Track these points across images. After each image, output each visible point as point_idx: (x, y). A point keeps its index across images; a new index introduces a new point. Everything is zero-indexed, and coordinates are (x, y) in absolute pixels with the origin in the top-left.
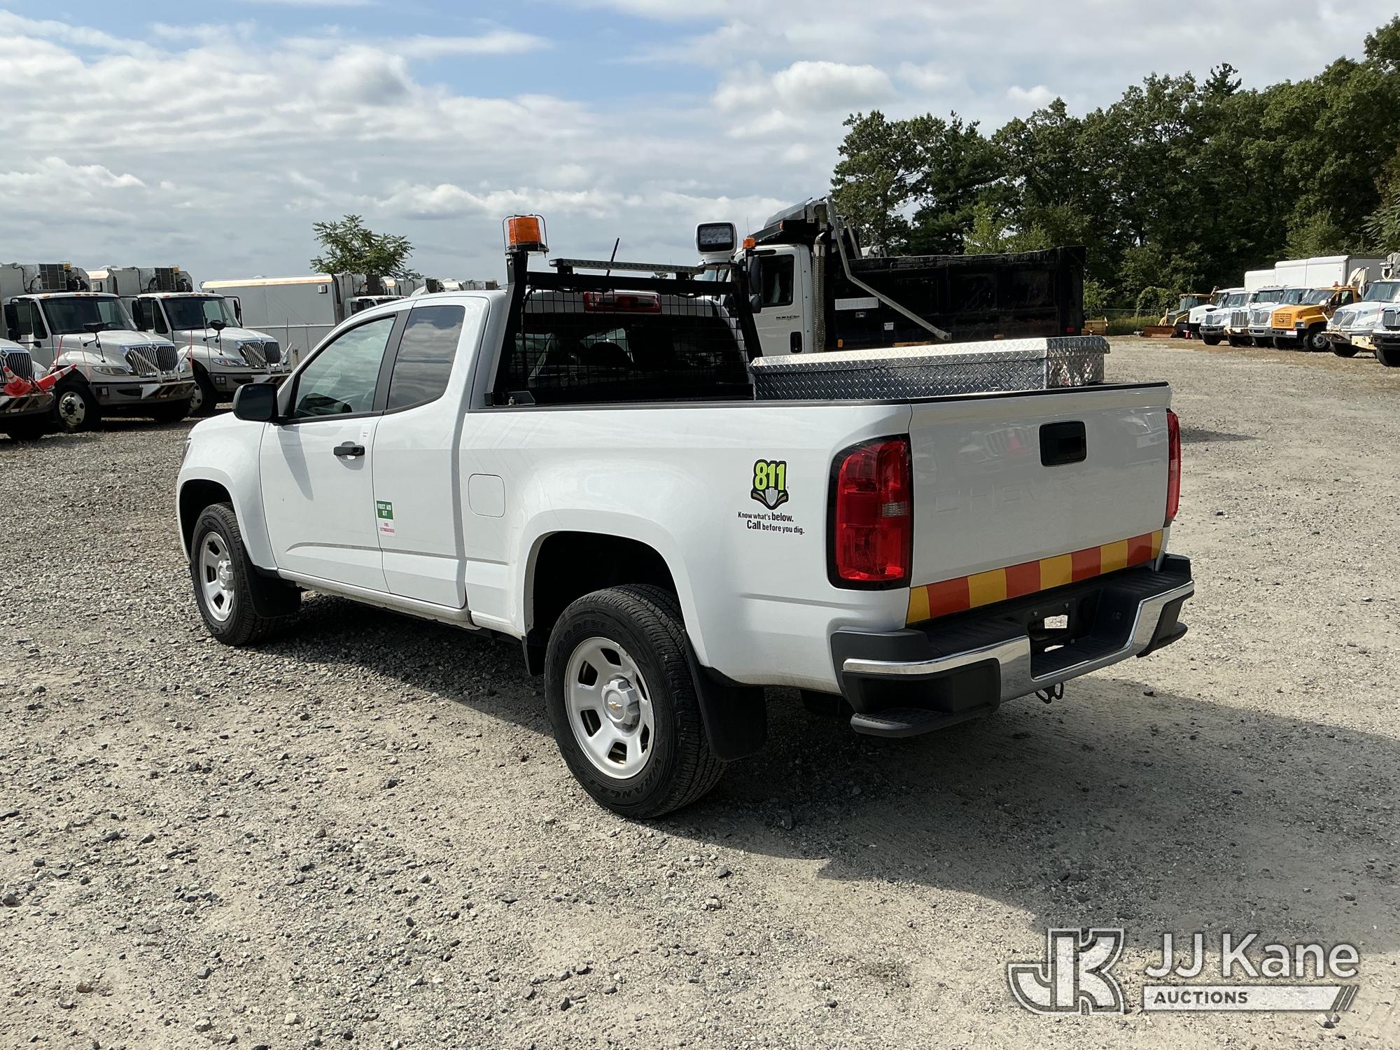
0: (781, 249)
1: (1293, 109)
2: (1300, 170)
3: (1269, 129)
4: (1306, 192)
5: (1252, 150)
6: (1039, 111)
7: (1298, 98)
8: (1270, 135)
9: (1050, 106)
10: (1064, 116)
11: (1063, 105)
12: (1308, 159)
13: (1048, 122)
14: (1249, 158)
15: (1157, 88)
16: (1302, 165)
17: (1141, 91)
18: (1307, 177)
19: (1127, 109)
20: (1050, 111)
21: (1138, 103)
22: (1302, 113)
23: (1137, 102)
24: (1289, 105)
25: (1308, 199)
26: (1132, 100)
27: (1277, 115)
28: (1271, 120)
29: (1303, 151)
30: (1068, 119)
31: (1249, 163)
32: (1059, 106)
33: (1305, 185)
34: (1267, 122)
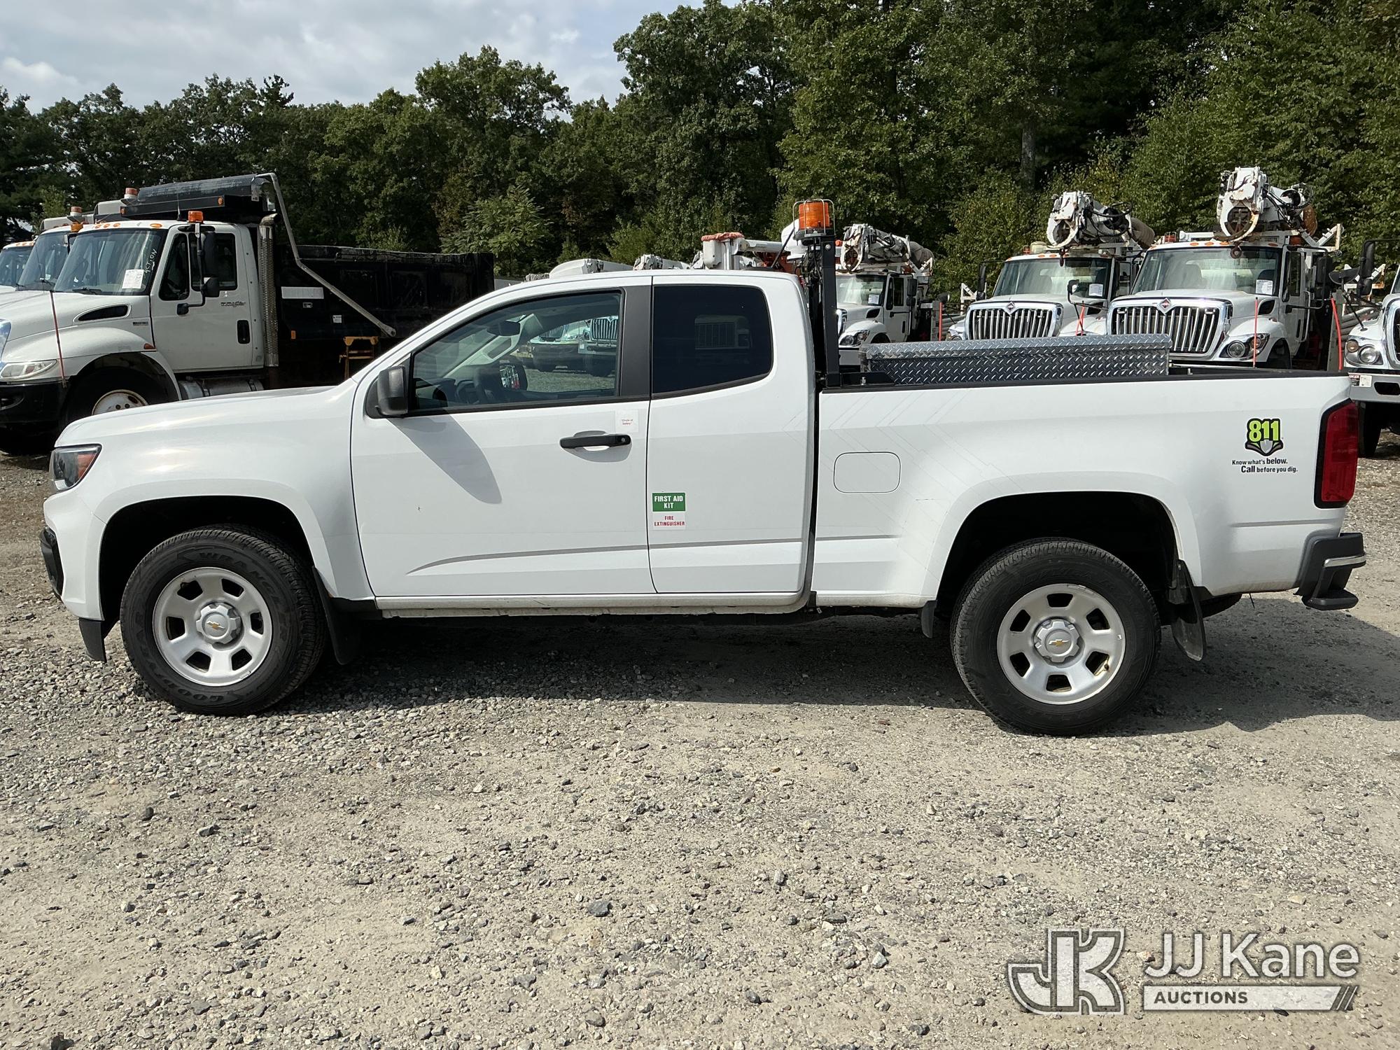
0: (220, 226)
1: (354, 130)
2: (364, 188)
3: (333, 146)
4: (372, 209)
5: (319, 163)
6: (92, 95)
7: (357, 120)
8: (334, 151)
9: (104, 92)
10: (121, 103)
11: (119, 92)
12: (371, 178)
13: (102, 108)
14: (315, 170)
15: (219, 90)
16: (366, 184)
17: (202, 90)
18: (371, 195)
19: (190, 107)
20: (104, 97)
21: (201, 101)
22: (362, 134)
23: (199, 101)
24: (350, 125)
25: (373, 216)
26: (193, 98)
27: (339, 134)
28: (335, 137)
29: (366, 171)
30: (126, 108)
31: (317, 176)
32: (114, 93)
33: (370, 203)
34: (330, 139)
